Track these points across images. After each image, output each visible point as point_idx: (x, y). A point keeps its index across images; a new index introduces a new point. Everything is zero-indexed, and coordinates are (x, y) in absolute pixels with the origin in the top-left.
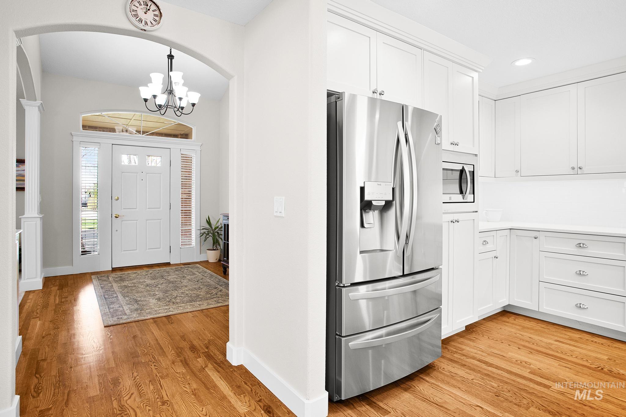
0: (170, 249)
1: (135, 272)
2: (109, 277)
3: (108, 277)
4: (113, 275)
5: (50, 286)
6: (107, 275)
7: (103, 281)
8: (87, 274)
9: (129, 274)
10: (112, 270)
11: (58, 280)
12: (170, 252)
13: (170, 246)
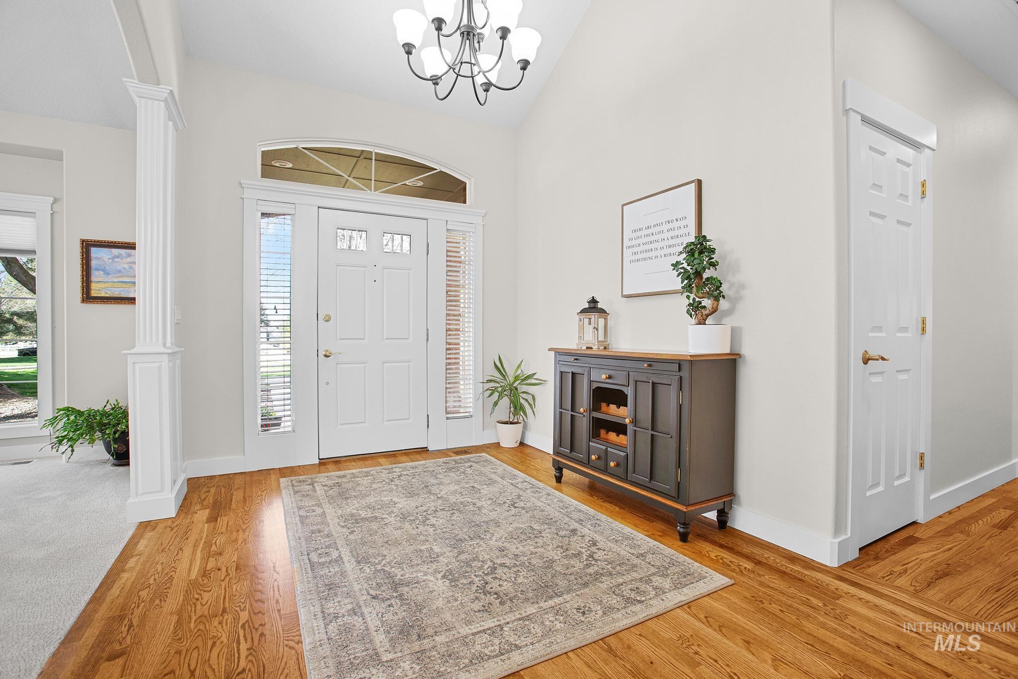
0: (428, 420)
1: (366, 470)
2: (315, 484)
3: (312, 484)
4: (322, 478)
5: (193, 508)
6: (311, 478)
7: (303, 495)
8: (271, 472)
9: (354, 476)
10: (320, 463)
11: (215, 488)
12: (428, 427)
13: (428, 415)
